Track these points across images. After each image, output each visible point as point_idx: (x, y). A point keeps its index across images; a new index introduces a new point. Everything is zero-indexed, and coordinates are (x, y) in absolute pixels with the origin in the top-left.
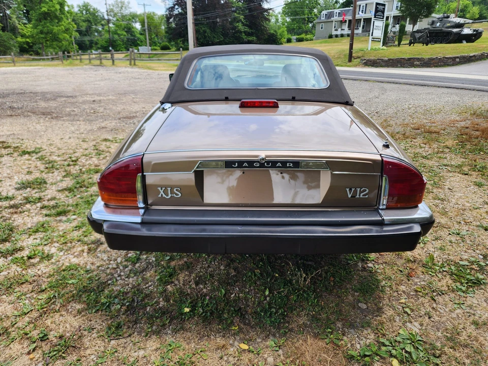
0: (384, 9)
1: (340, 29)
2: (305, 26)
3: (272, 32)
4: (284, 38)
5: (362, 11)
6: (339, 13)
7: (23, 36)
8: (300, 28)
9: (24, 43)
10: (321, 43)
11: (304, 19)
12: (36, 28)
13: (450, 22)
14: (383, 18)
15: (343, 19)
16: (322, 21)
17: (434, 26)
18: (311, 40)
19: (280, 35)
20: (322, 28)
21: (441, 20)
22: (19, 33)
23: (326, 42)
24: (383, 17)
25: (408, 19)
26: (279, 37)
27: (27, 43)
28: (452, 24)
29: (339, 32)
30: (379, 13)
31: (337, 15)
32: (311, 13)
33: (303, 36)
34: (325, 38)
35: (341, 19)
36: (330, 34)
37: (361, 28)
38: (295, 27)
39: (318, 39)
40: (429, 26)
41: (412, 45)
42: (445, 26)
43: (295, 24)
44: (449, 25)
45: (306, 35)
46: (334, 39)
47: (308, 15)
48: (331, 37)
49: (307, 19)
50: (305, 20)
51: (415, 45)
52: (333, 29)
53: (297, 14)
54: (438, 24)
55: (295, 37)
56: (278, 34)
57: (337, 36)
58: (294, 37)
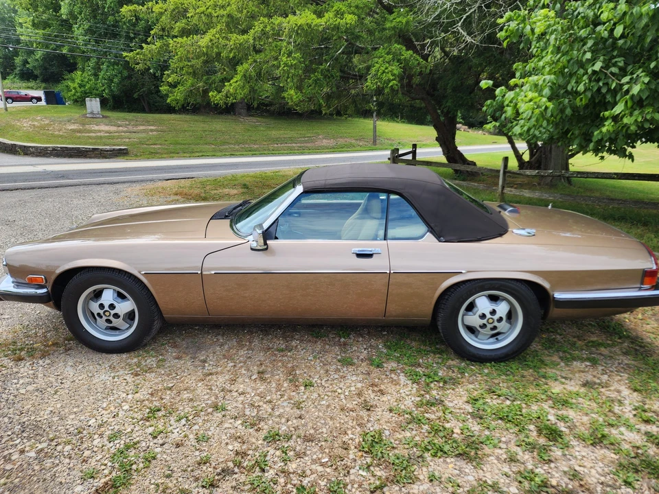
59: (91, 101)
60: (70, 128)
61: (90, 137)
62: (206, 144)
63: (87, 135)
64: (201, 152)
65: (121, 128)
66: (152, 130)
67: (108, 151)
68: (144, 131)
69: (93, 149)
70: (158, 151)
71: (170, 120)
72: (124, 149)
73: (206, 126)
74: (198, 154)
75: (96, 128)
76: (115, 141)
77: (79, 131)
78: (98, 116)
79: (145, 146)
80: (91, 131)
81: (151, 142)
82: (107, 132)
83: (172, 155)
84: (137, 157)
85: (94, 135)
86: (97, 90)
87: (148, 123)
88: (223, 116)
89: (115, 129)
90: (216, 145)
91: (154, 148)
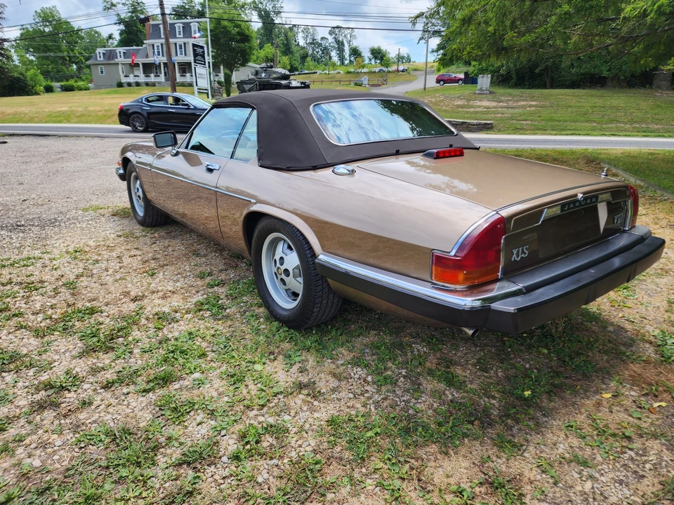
0: (203, 52)
1: (131, 76)
2: (67, 68)
3: (16, 75)
4: (40, 85)
5: (159, 52)
6: (124, 53)
8: (58, 71)
10: (109, 93)
11: (63, 58)
13: (275, 72)
14: (205, 64)
15: (133, 61)
16: (99, 62)
17: (259, 77)
18: (87, 89)
19: (31, 80)
20: (102, 72)
21: (264, 71)
23: (115, 92)
24: (205, 62)
25: (222, 67)
26: (30, 83)
28: (279, 75)
29: (131, 79)
30: (199, 58)
31: (122, 54)
32: (73, 51)
33: (71, 82)
34: (111, 86)
35: (129, 61)
36: (119, 81)
37: (162, 75)
38: (50, 70)
39: (98, 87)
40: (253, 77)
42: (271, 77)
43: (48, 65)
44: (275, 76)
45: (76, 81)
46: (127, 88)
47: (69, 53)
48: (120, 85)
49: (68, 59)
50: (66, 60)
52: (122, 75)
53: (49, 50)
54: (263, 75)
55: (58, 84)
56: (28, 79)
57: (129, 85)
58: (56, 85)
59: (483, 77)
60: (456, 104)
61: (467, 113)
62: (587, 122)
63: (466, 110)
64: (574, 130)
65: (501, 104)
66: (531, 106)
67: (474, 125)
68: (524, 107)
69: (462, 122)
70: (525, 127)
71: (559, 95)
72: (489, 124)
73: (600, 102)
74: (568, 132)
75: (479, 103)
76: (488, 116)
77: (462, 107)
78: (485, 92)
79: (515, 121)
80: (472, 107)
81: (523, 117)
82: (486, 107)
83: (537, 131)
84: (500, 131)
85: (473, 110)
86: (493, 66)
87: (532, 98)
88: (634, 91)
89: (494, 104)
90: (598, 124)
91: (523, 124)
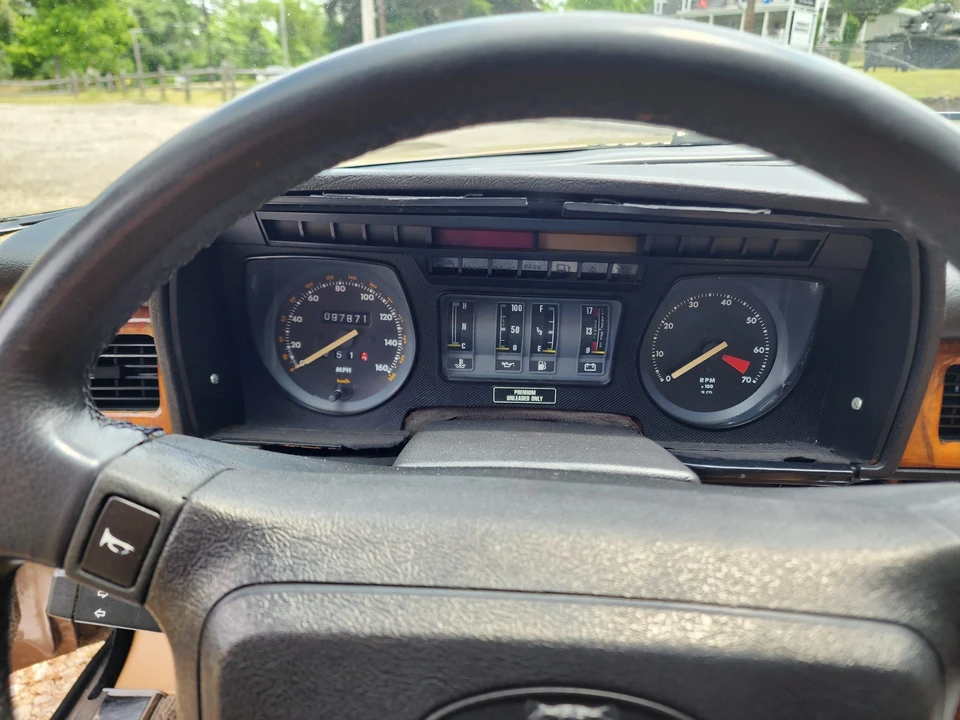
7: (23, 42)
9: (23, 56)
12: (43, 23)
13: (951, 21)
14: (814, 6)
17: (913, 30)
21: (931, 18)
22: (15, 35)
27: (31, 57)
28: (957, 27)
40: (903, 30)
41: (871, 69)
42: (940, 30)
44: (948, 27)
51: (878, 70)
54: (924, 26)
